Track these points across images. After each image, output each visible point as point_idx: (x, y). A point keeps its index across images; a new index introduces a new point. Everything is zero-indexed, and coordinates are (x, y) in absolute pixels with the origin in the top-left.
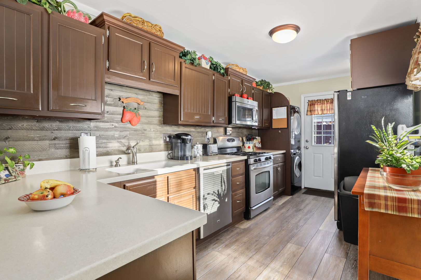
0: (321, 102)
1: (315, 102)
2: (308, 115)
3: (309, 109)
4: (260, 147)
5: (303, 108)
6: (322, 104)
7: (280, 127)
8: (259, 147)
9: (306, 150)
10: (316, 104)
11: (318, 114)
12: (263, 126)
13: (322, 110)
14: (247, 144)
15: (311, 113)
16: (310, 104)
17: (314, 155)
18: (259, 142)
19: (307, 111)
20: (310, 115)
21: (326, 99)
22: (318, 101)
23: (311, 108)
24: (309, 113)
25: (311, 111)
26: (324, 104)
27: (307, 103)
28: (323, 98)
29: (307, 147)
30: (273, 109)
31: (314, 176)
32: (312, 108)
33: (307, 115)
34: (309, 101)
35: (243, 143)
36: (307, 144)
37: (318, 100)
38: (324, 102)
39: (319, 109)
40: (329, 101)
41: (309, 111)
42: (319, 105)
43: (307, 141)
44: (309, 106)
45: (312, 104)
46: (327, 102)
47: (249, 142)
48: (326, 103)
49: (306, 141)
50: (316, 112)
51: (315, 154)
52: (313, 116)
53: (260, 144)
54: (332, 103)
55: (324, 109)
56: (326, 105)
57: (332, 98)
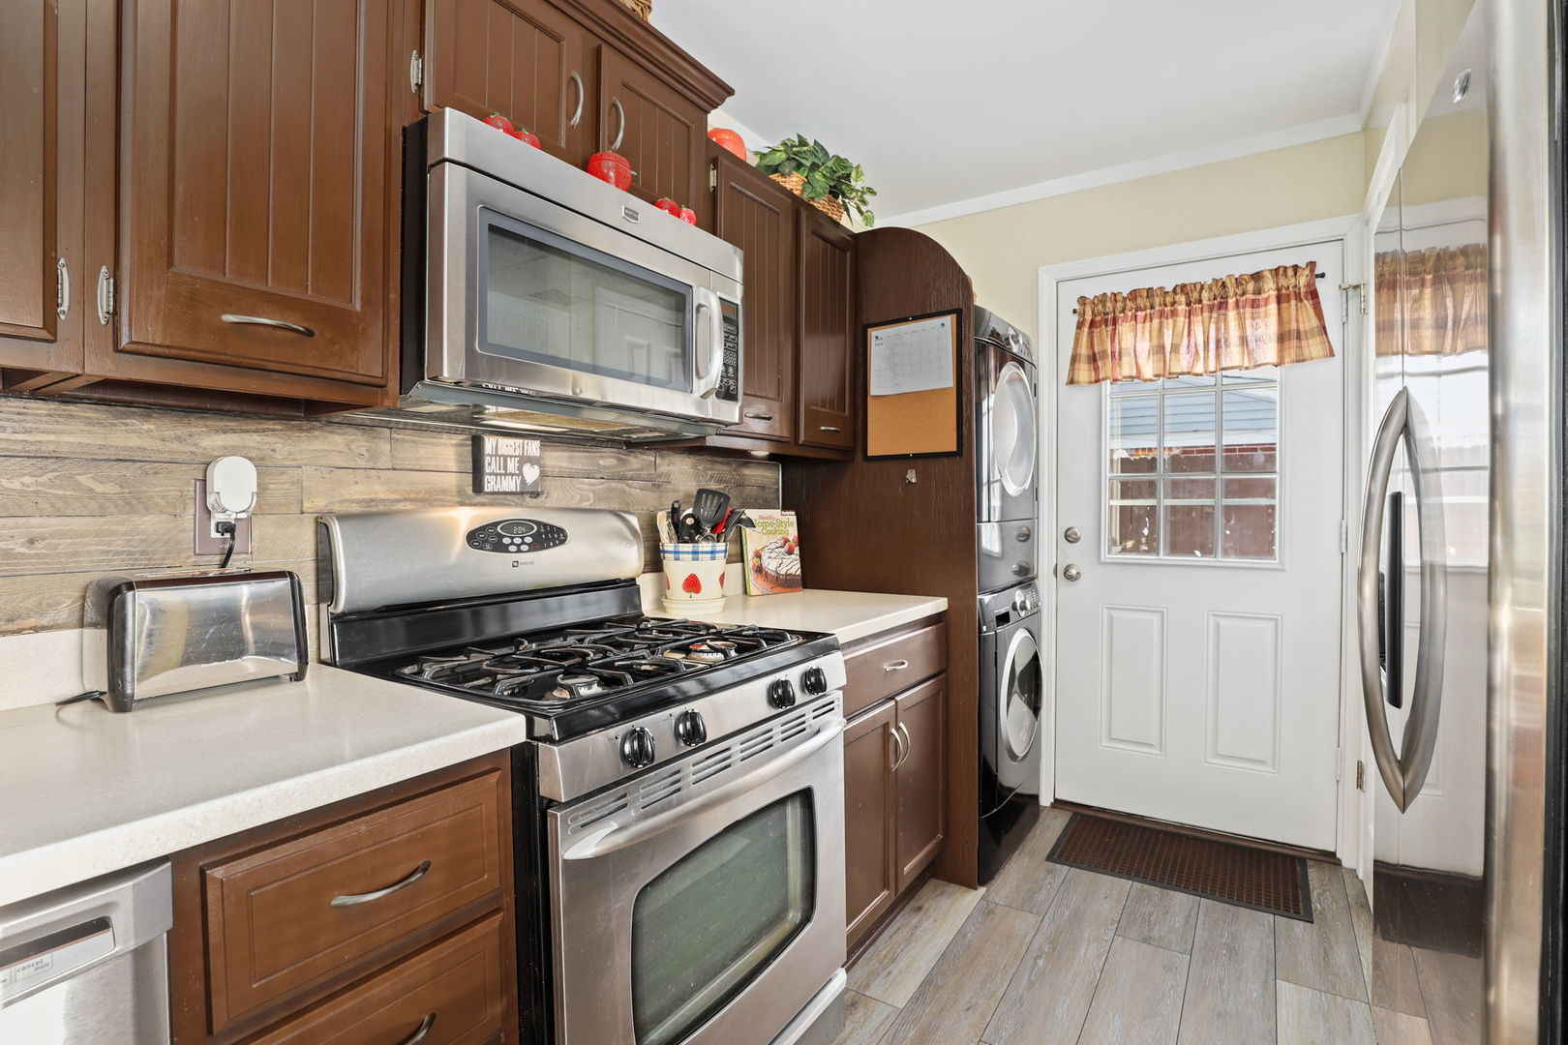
0: (1152, 308)
1: (1120, 305)
2: (1078, 383)
3: (1084, 350)
4: (792, 571)
5: (1051, 340)
6: (1162, 315)
7: (911, 450)
8: (783, 572)
9: (1067, 588)
10: (1125, 320)
11: (1134, 374)
12: (802, 438)
13: (1160, 349)
14: (677, 559)
15: (1096, 369)
16: (1089, 318)
17: (1111, 618)
18: (786, 541)
19: (1074, 359)
20: (1091, 383)
21: (1184, 286)
22: (1139, 300)
23: (1096, 340)
24: (1084, 372)
25: (1093, 359)
26: (1174, 313)
27: (1075, 311)
28: (1170, 279)
29: (1073, 572)
30: (873, 333)
31: (1112, 739)
32: (1102, 342)
33: (1071, 382)
34: (1082, 300)
35: (655, 557)
36: (1073, 554)
37: (1134, 294)
38: (1173, 303)
39: (1144, 346)
40: (1205, 295)
41: (1084, 359)
42: (1139, 326)
43: (1070, 537)
44: (1086, 329)
45: (1099, 317)
46: (1188, 304)
47: (688, 547)
48: (1182, 308)
49: (1066, 537)
50: (1127, 368)
51: (1115, 614)
52: (1107, 385)
53: (790, 552)
54: (1223, 305)
55: (1175, 348)
56: (1181, 320)
57: (1222, 275)
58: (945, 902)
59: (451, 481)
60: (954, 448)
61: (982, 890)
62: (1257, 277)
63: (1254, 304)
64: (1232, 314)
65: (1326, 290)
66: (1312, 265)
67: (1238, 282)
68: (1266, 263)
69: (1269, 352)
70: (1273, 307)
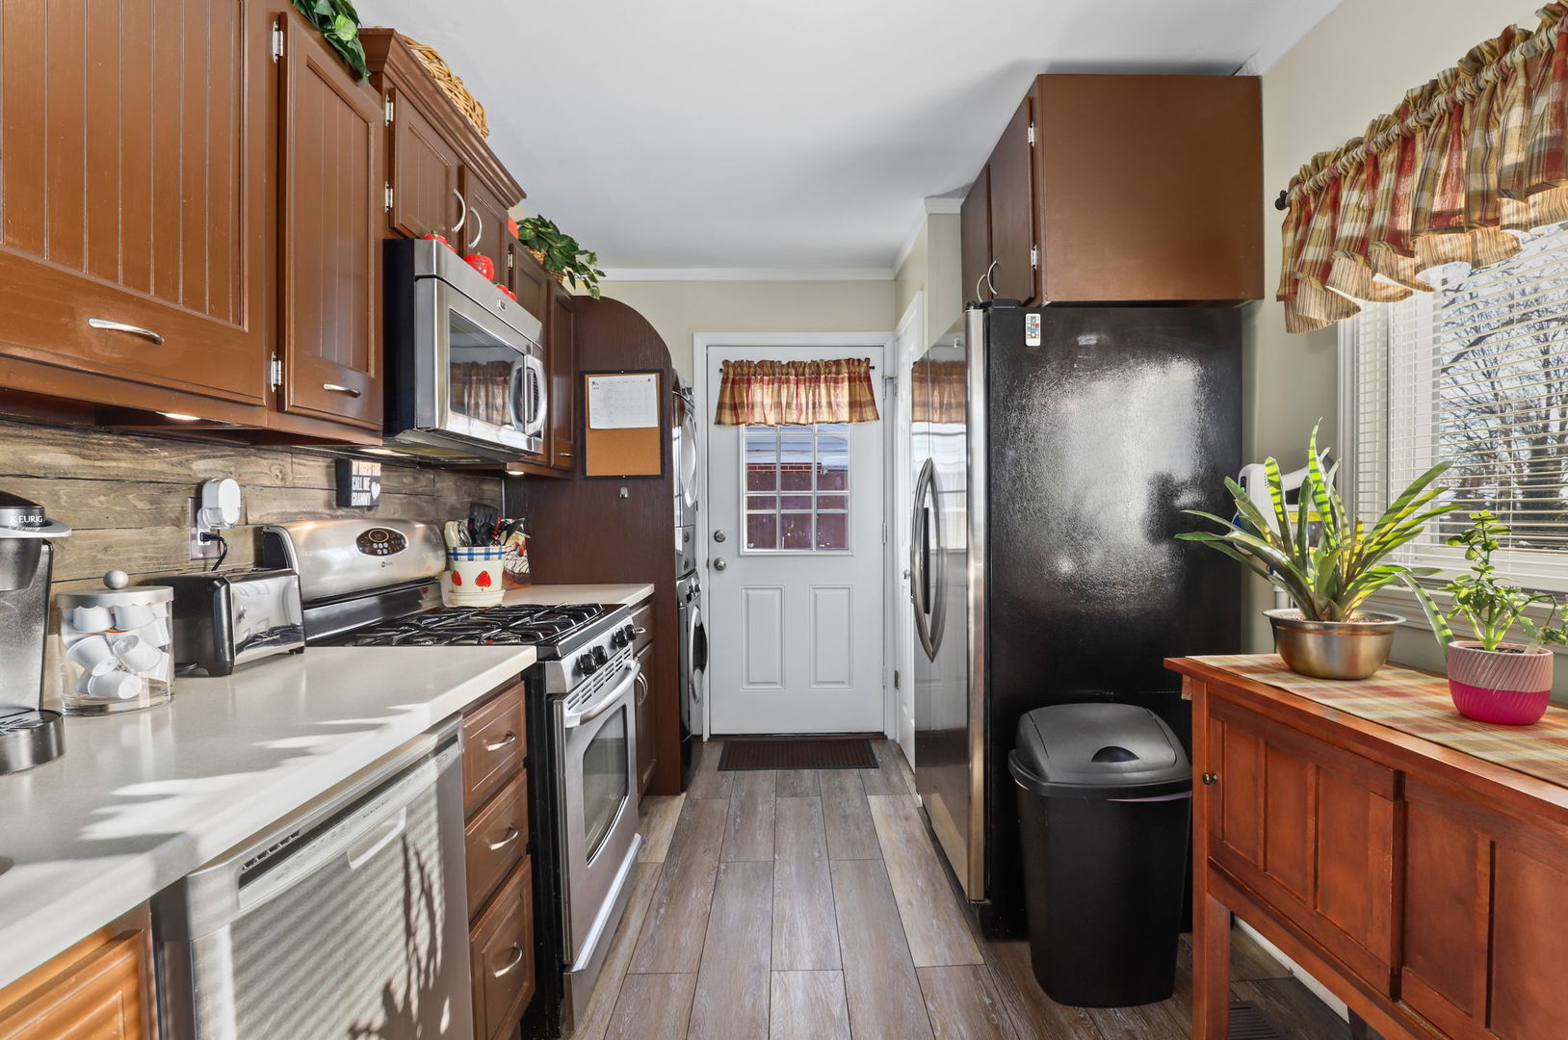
0: (774, 375)
1: (752, 370)
2: (724, 424)
3: (727, 400)
4: (523, 570)
5: (704, 390)
6: (780, 381)
7: (624, 473)
8: (517, 571)
9: (716, 576)
10: (756, 382)
11: (763, 421)
12: (553, 462)
13: (779, 404)
14: (471, 560)
15: (737, 415)
16: (731, 376)
17: (747, 596)
18: (517, 545)
19: (721, 406)
20: (733, 424)
21: (794, 363)
22: (765, 369)
23: (736, 394)
24: (727, 417)
25: (734, 407)
26: (788, 381)
27: (721, 370)
28: (784, 357)
29: (721, 563)
30: (591, 379)
31: (749, 683)
32: (741, 396)
33: (719, 422)
34: (726, 363)
35: (451, 556)
36: (722, 551)
37: (762, 364)
38: (787, 374)
39: (768, 401)
40: (807, 370)
41: (728, 406)
42: (765, 386)
43: (718, 538)
44: (729, 385)
45: (737, 377)
46: (796, 375)
47: (482, 550)
48: (792, 377)
49: (716, 537)
50: (758, 417)
51: (750, 592)
52: (743, 427)
53: (521, 555)
54: (817, 380)
55: (789, 405)
56: (793, 386)
57: (817, 359)
58: (662, 807)
59: (322, 496)
60: (658, 472)
61: (684, 795)
62: (837, 363)
63: (836, 381)
64: (823, 385)
65: (876, 377)
66: (868, 360)
67: (827, 364)
68: (842, 354)
69: (844, 414)
70: (846, 384)
